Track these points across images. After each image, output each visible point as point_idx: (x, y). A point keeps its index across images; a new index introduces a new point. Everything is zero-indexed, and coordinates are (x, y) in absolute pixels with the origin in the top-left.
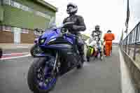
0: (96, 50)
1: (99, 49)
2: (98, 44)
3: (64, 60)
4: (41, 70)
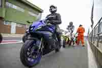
1: (72, 39)
3: (47, 44)
4: (30, 49)
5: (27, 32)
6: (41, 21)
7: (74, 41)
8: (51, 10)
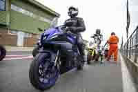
0: (97, 53)
2: (99, 46)
5: (38, 44)
6: (57, 28)
7: (102, 56)
8: (70, 13)
